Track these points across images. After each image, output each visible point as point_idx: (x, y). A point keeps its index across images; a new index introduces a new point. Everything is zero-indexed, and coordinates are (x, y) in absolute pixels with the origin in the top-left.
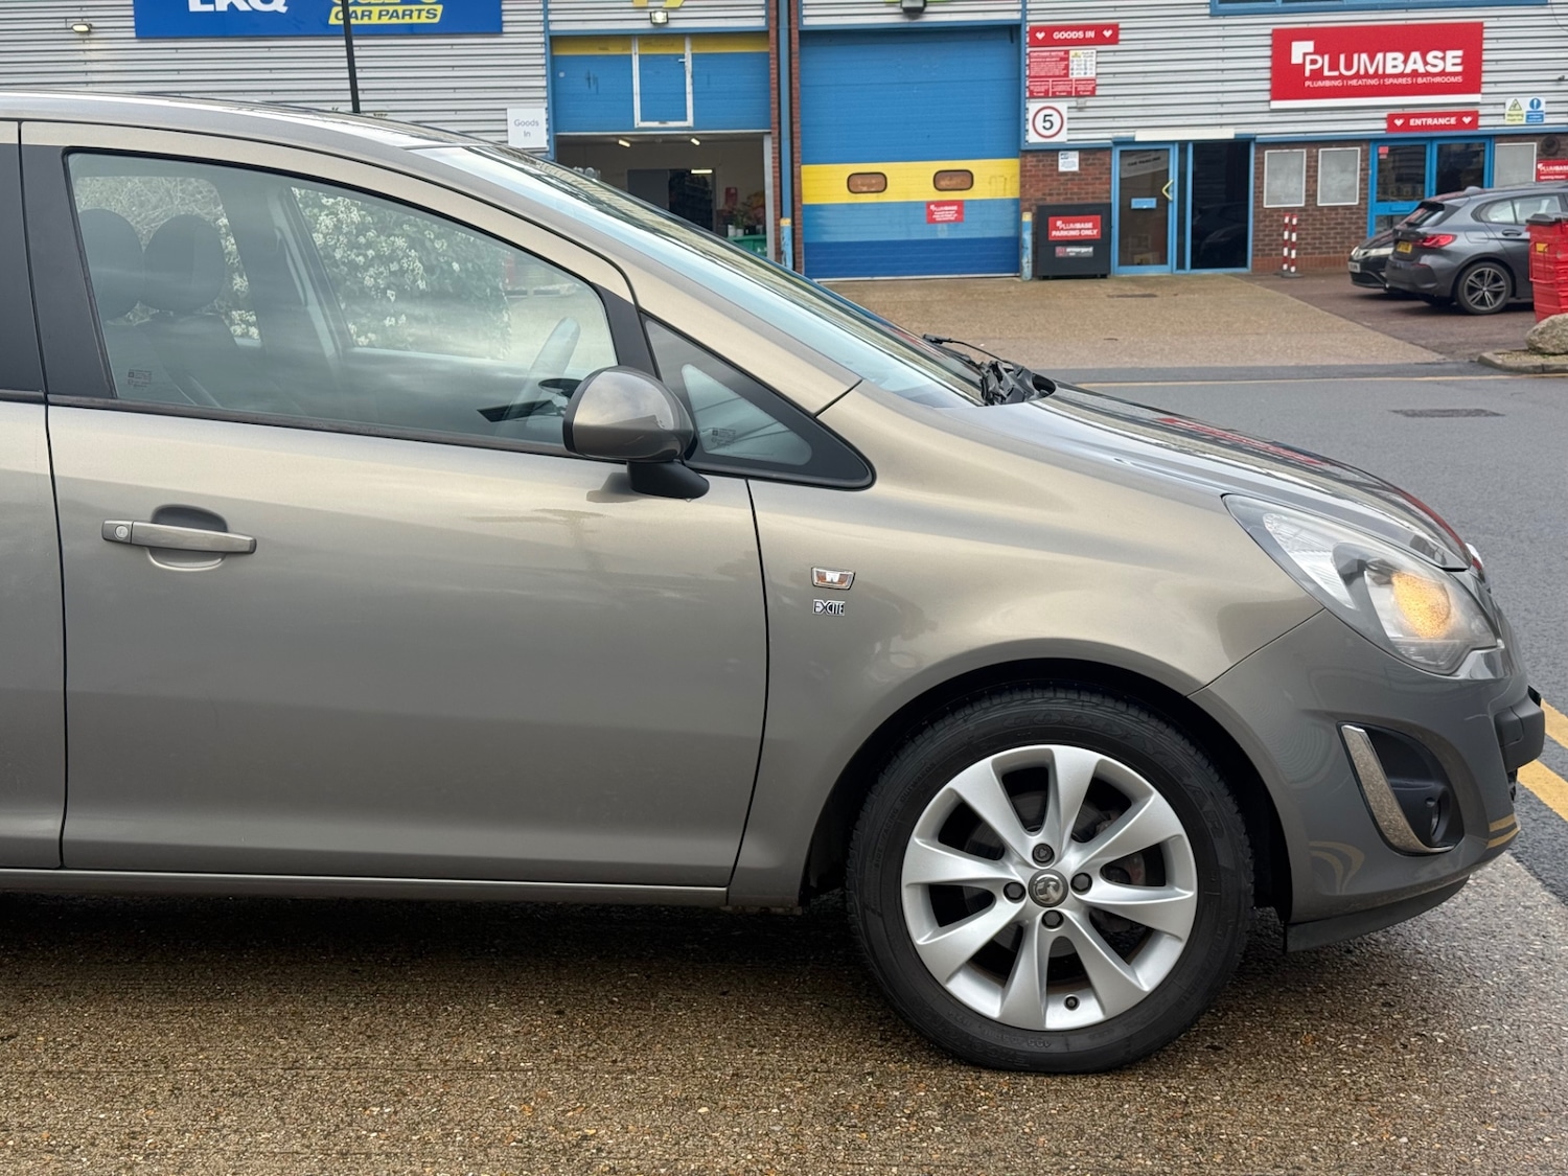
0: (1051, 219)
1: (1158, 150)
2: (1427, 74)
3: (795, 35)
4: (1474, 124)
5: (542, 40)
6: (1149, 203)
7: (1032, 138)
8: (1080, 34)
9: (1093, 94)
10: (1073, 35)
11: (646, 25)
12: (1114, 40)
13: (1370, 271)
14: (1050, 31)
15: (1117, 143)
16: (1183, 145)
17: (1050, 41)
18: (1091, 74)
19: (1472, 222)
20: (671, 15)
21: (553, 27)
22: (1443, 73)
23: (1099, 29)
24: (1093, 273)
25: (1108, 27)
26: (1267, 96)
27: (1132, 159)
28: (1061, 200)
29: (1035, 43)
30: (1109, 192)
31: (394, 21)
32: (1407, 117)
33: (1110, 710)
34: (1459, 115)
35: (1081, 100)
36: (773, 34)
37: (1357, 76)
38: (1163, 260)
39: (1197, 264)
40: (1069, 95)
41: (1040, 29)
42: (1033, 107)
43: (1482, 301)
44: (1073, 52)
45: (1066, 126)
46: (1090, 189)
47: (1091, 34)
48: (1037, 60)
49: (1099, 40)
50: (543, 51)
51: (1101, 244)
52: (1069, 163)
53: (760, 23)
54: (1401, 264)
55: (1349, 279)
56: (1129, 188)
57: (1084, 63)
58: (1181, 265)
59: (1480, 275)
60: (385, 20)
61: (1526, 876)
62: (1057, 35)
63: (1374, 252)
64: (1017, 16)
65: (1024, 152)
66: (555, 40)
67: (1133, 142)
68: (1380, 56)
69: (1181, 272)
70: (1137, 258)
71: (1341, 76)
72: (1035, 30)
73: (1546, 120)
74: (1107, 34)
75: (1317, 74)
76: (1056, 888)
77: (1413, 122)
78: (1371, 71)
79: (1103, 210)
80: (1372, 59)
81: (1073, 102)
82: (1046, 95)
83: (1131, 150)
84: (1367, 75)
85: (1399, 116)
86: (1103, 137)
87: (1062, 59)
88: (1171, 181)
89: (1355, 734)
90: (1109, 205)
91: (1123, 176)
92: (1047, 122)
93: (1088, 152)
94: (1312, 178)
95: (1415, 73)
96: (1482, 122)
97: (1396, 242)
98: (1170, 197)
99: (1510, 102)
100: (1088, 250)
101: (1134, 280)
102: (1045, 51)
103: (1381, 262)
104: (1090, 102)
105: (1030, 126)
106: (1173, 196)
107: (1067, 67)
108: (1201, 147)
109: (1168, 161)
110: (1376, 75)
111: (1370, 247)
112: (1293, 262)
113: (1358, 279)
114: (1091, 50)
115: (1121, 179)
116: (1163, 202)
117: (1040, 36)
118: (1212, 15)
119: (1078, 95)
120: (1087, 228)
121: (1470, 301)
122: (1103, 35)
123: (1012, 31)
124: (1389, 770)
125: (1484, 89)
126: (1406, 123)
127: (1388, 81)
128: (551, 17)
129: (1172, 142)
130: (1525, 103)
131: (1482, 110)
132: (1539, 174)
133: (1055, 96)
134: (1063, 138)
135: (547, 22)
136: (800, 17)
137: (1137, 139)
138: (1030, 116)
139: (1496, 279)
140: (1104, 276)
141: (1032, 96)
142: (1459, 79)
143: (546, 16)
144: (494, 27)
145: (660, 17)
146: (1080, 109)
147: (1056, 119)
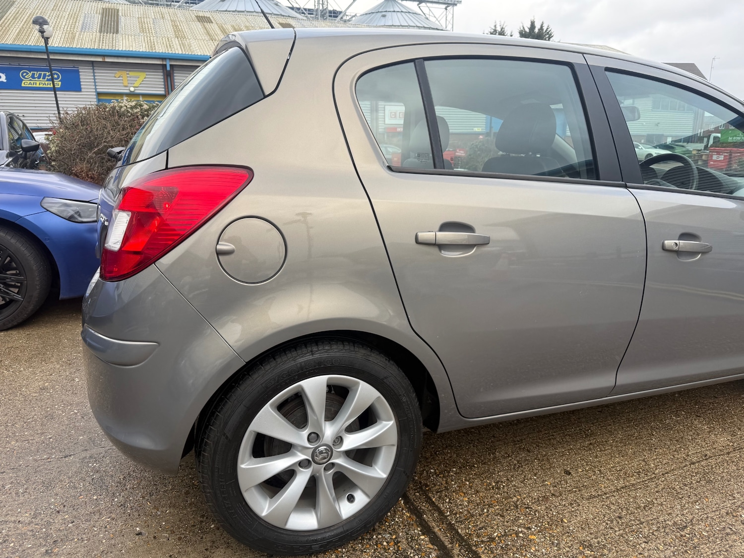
5: (95, 94)
11: (127, 91)
20: (136, 89)
21: (98, 90)
31: (44, 86)
50: (95, 97)
60: (41, 86)
66: (99, 94)
128: (97, 87)
135: (96, 89)
143: (96, 87)
144: (78, 89)
145: (132, 89)
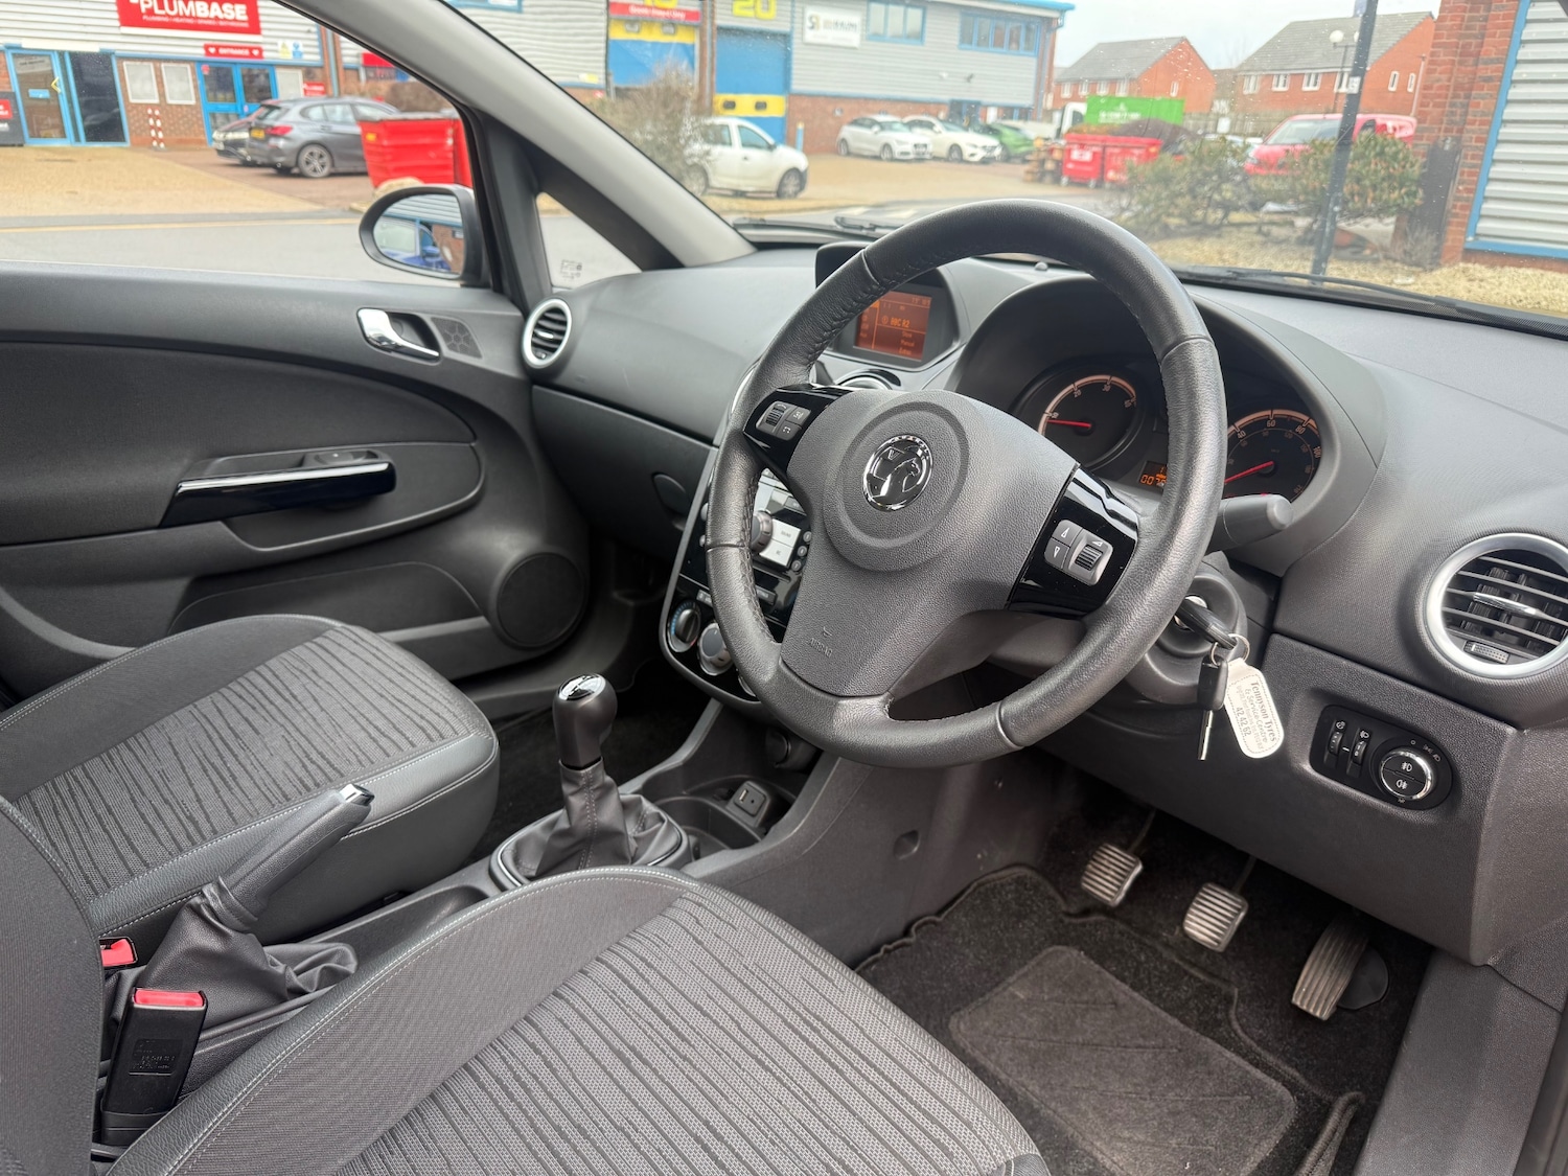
1: (42, 55)
2: (225, 20)
4: (260, 56)
6: (43, 94)
13: (230, 149)
15: (9, 47)
16: (61, 53)
19: (300, 119)
22: (235, 20)
24: (12, 142)
26: (117, 23)
27: (22, 61)
30: (9, 83)
32: (217, 47)
34: (251, 49)
37: (178, 16)
38: (63, 136)
39: (90, 138)
43: (315, 171)
51: (13, 122)
54: (256, 144)
55: (215, 153)
56: (27, 81)
58: (77, 139)
59: (311, 154)
63: (231, 136)
67: (20, 48)
68: (191, 4)
69: (79, 144)
70: (43, 133)
71: (167, 15)
73: (306, 57)
75: (150, 12)
77: (222, 51)
78: (187, 13)
79: (9, 97)
80: (186, 5)
83: (19, 53)
84: (184, 16)
85: (212, 46)
88: (57, 79)
90: (14, 94)
91: (18, 72)
94: (160, 83)
95: (217, 18)
96: (265, 54)
97: (250, 129)
98: (59, 91)
99: (280, 42)
100: (4, 126)
101: (44, 149)
103: (238, 144)
106: (60, 89)
108: (75, 56)
109: (51, 64)
110: (191, 17)
111: (227, 131)
112: (160, 141)
113: (220, 152)
115: (18, 75)
116: (54, 94)
121: (308, 170)
125: (264, 32)
126: (217, 54)
127: (200, 22)
129: (52, 51)
130: (290, 44)
131: (264, 47)
132: (305, 91)
137: (24, 46)
139: (321, 156)
140: (21, 145)
142: (246, 25)
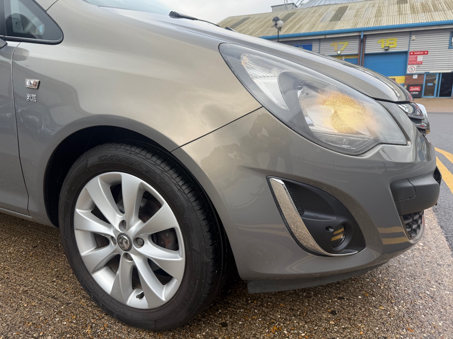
0: (410, 87)
1: (434, 74)
3: (363, 55)
6: (431, 84)
7: (408, 72)
8: (420, 53)
9: (421, 64)
10: (418, 53)
11: (336, 54)
12: (427, 54)
14: (414, 52)
15: (426, 73)
16: (440, 73)
17: (413, 54)
18: (421, 60)
20: (342, 52)
23: (424, 52)
24: (418, 97)
25: (426, 51)
27: (429, 76)
28: (413, 84)
29: (411, 55)
30: (423, 82)
33: (143, 157)
35: (419, 65)
36: (359, 55)
38: (433, 95)
39: (441, 96)
40: (416, 64)
41: (412, 52)
42: (409, 66)
44: (418, 56)
45: (415, 70)
46: (419, 81)
47: (422, 53)
48: (410, 58)
49: (424, 54)
51: (420, 92)
52: (415, 77)
53: (357, 53)
56: (427, 81)
57: (420, 58)
58: (437, 96)
61: (447, 248)
62: (415, 53)
64: (407, 50)
65: (406, 75)
67: (429, 73)
69: (437, 97)
70: (428, 95)
72: (411, 52)
74: (426, 53)
76: (126, 242)
79: (421, 86)
81: (417, 66)
82: (412, 64)
83: (428, 74)
86: (423, 72)
87: (416, 58)
88: (436, 80)
89: (278, 183)
91: (427, 79)
92: (411, 69)
93: (419, 75)
98: (436, 83)
100: (417, 93)
101: (426, 99)
102: (412, 56)
104: (421, 65)
105: (408, 70)
107: (417, 59)
108: (443, 74)
109: (436, 77)
114: (422, 56)
116: (434, 84)
117: (412, 53)
118: (449, 49)
119: (418, 64)
120: (418, 89)
122: (425, 53)
123: (406, 53)
124: (301, 207)
129: (437, 73)
133: (414, 64)
134: (414, 72)
136: (364, 51)
138: (408, 68)
140: (420, 98)
141: (409, 64)
145: (339, 52)
146: (419, 67)
147: (413, 69)
